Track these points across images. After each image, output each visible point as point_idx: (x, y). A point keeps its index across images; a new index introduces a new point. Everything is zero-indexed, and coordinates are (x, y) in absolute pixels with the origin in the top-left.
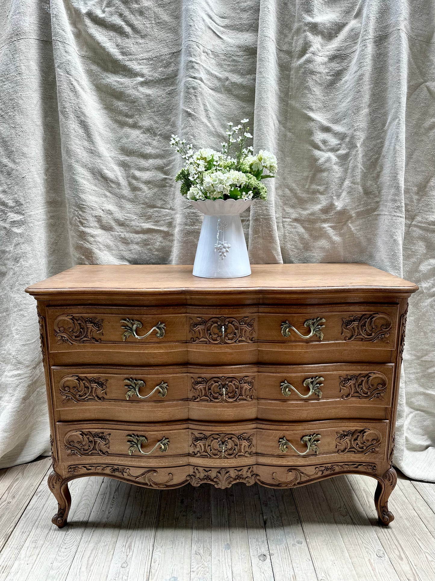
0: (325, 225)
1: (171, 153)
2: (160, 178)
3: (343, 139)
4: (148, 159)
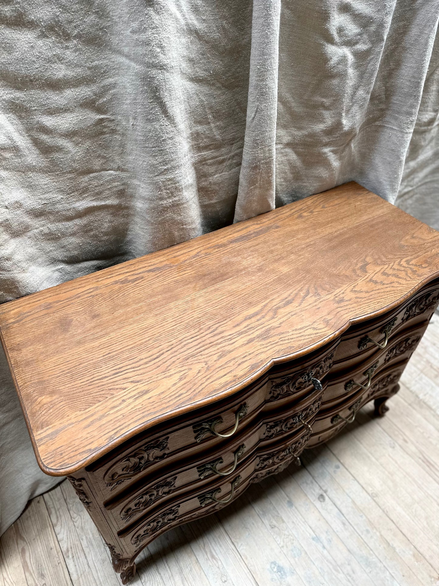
0: (326, 150)
1: (104, 72)
2: (92, 122)
3: (365, 27)
4: (63, 89)
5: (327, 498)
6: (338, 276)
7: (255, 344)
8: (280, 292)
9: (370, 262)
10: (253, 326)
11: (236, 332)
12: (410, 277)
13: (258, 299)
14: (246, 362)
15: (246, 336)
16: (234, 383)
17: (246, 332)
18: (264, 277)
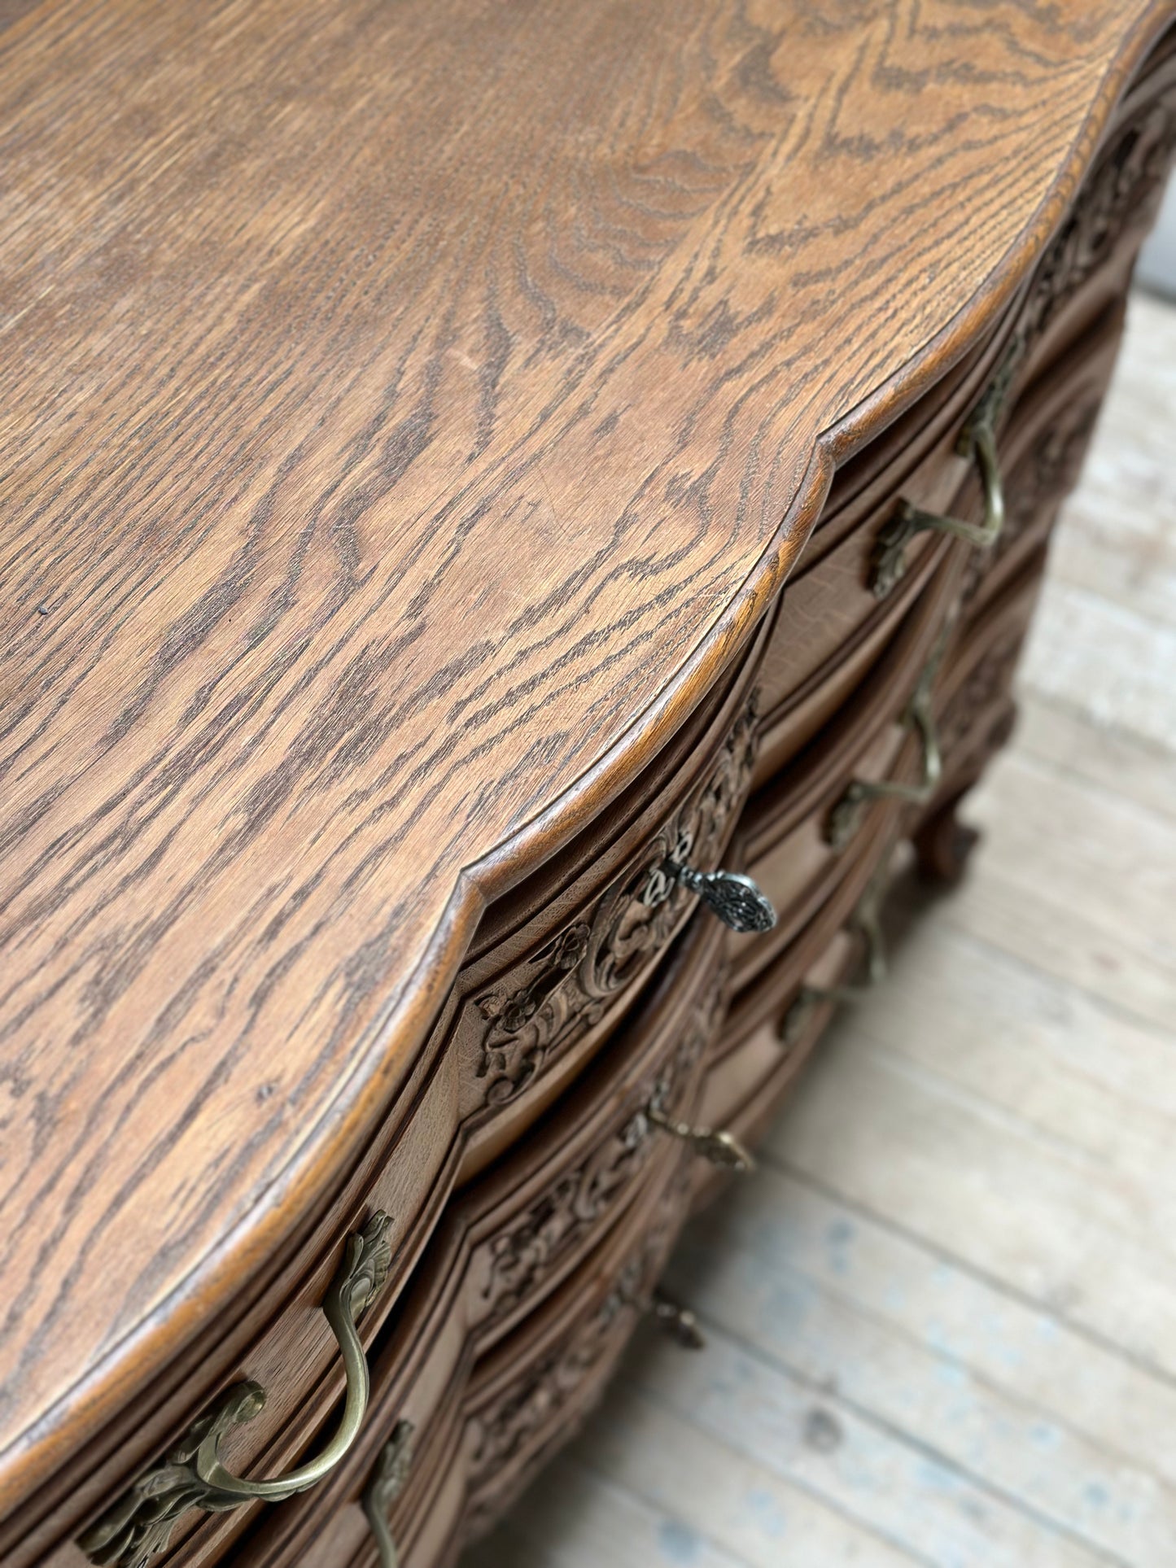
5: (848, 1421)
6: (633, 170)
7: (303, 813)
8: (323, 389)
9: (777, 26)
10: (242, 686)
11: (142, 774)
12: (1040, 59)
13: (196, 487)
14: (302, 964)
15: (220, 774)
16: (276, 1145)
17: (207, 747)
18: (170, 318)
